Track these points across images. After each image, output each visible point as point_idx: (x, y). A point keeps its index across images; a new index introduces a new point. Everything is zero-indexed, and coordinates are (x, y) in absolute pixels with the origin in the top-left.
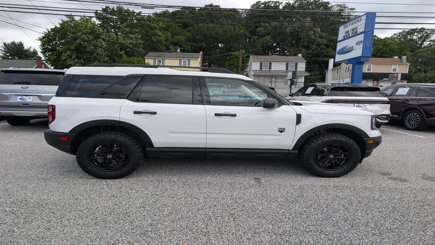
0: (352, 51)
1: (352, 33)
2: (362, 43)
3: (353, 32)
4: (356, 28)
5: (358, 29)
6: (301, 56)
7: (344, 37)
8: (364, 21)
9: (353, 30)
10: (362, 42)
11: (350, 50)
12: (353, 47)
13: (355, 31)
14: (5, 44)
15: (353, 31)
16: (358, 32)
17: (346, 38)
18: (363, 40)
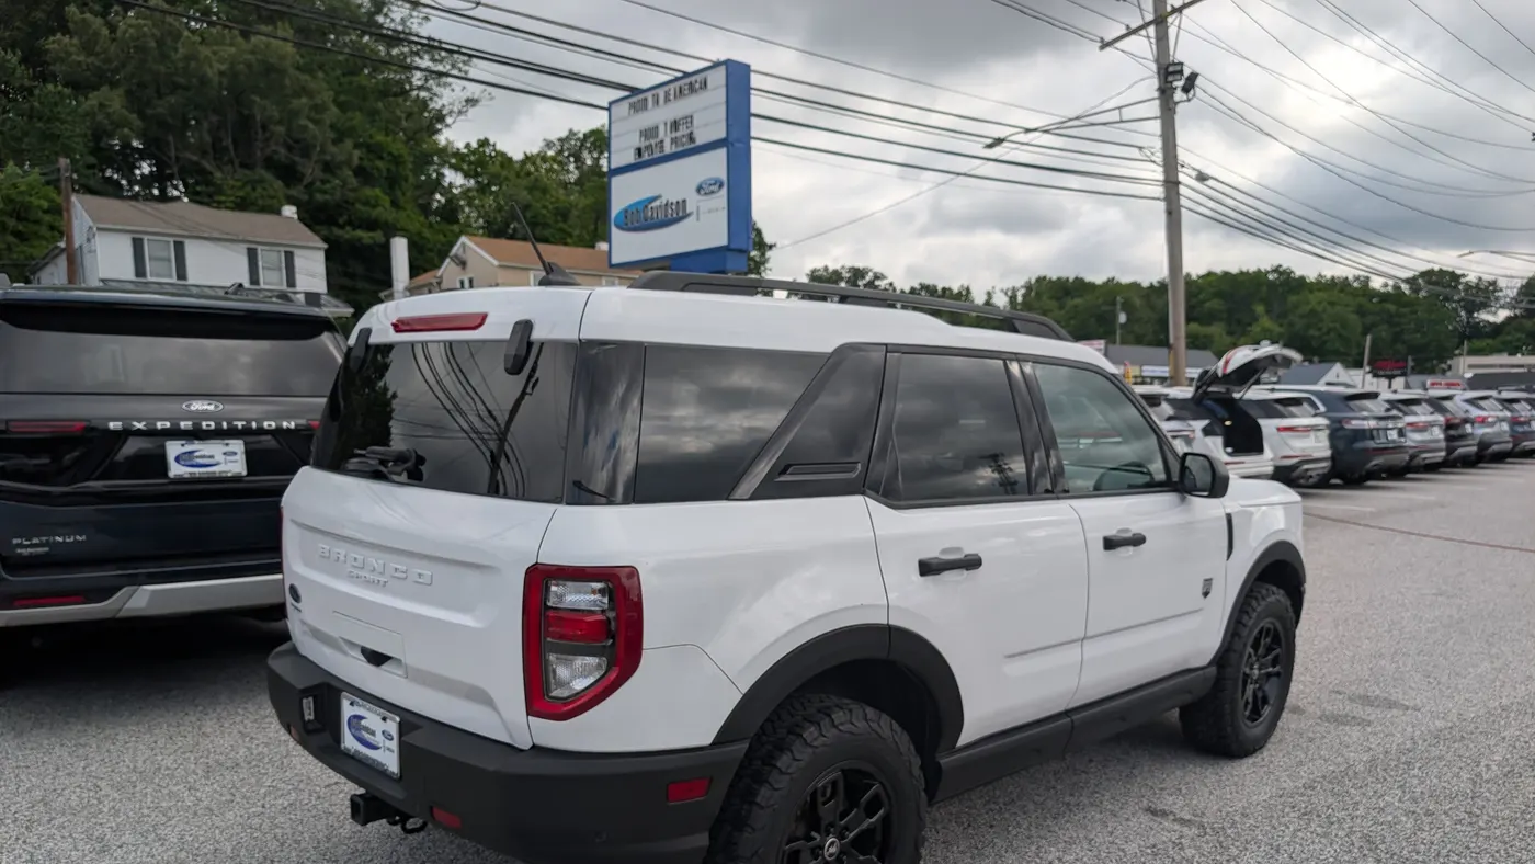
0: (680, 219)
1: (674, 141)
2: (724, 190)
3: (674, 135)
4: (689, 119)
5: (698, 128)
6: (296, 216)
7: (639, 152)
8: (721, 95)
9: (675, 125)
10: (721, 186)
11: (675, 215)
12: (684, 201)
13: (683, 131)
15: (677, 130)
16: (700, 140)
17: (646, 157)
18: (724, 177)
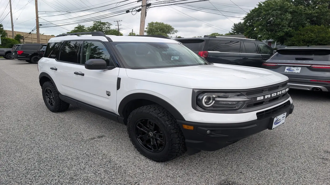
14: (235, 24)
